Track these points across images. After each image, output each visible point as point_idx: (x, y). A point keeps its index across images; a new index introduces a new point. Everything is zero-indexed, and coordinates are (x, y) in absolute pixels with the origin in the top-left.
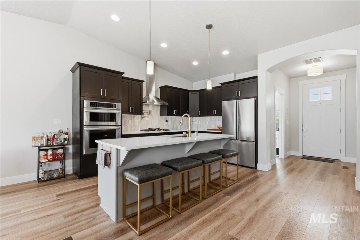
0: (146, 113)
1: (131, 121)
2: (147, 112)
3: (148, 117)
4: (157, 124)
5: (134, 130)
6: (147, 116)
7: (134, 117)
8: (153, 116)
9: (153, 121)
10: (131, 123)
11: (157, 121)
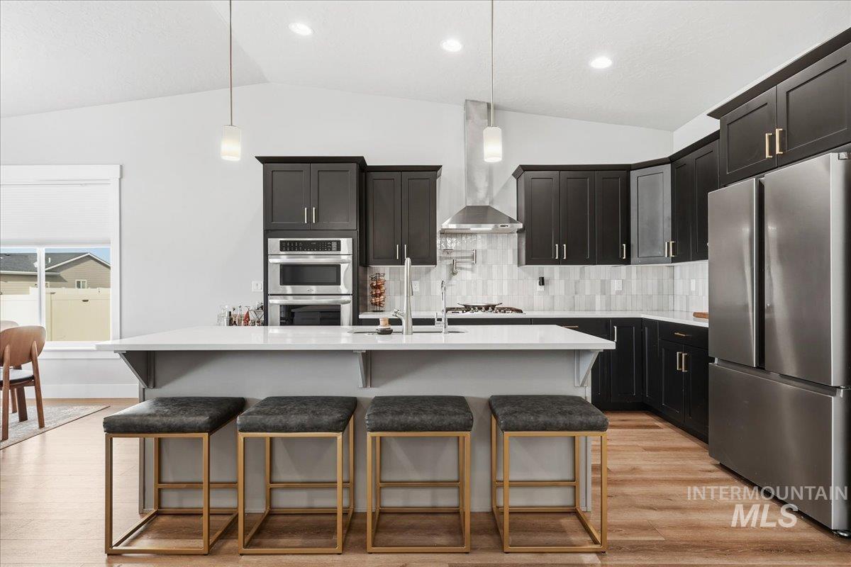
0: (467, 258)
1: (417, 282)
2: (469, 255)
3: (472, 270)
4: (505, 292)
5: (429, 310)
6: (469, 266)
7: (428, 271)
8: (490, 267)
9: (489, 282)
10: (418, 290)
11: (505, 283)
